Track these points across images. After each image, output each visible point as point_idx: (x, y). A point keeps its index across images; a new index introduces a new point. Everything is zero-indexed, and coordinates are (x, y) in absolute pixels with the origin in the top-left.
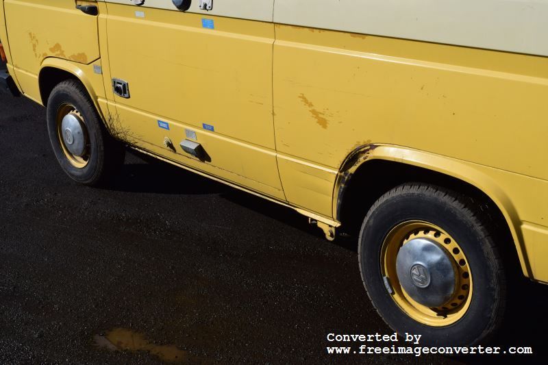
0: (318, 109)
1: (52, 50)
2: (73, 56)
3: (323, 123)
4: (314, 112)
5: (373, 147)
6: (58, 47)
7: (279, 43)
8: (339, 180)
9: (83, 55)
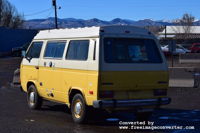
0: (66, 82)
1: (30, 78)
2: (34, 78)
3: (66, 84)
4: (66, 83)
5: (71, 87)
6: (31, 77)
7: (62, 72)
8: (68, 94)
9: (35, 78)
